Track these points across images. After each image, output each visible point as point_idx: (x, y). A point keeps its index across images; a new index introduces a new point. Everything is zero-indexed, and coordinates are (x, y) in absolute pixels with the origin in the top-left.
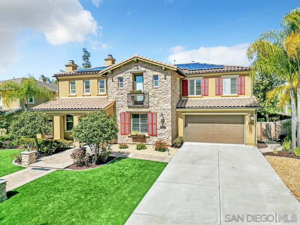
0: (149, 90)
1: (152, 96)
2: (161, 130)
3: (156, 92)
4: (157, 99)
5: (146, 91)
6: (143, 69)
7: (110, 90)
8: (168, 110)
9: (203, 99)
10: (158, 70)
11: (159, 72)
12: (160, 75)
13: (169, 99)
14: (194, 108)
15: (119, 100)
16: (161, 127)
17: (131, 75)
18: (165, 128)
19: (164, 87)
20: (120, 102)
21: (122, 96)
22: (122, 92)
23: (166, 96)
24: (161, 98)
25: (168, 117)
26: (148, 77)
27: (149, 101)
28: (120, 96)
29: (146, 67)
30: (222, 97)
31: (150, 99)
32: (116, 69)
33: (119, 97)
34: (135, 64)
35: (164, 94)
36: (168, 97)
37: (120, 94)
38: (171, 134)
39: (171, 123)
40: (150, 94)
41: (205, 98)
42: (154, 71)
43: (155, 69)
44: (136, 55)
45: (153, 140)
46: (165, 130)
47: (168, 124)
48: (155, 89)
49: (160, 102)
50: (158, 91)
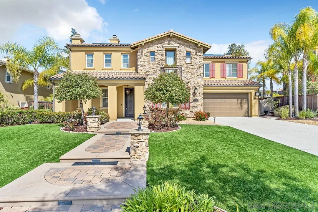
0: (182, 65)
1: (185, 71)
2: (193, 103)
3: (189, 67)
4: (190, 74)
5: (179, 66)
6: (176, 45)
7: (141, 64)
8: (201, 84)
9: (210, 80)
10: (191, 47)
11: (193, 49)
12: (193, 52)
13: (202, 75)
14: (213, 86)
15: (151, 73)
16: (194, 101)
17: (164, 49)
18: (197, 101)
19: (197, 63)
20: (151, 76)
21: (154, 69)
22: (153, 66)
23: (198, 71)
24: (194, 74)
25: (200, 91)
26: (181, 52)
27: (182, 76)
28: (152, 70)
29: (179, 43)
30: (225, 79)
31: (183, 74)
32: (148, 43)
33: (150, 71)
34: (169, 40)
35: (196, 69)
36: (201, 73)
37: (152, 68)
38: (203, 106)
39: (203, 97)
40: (183, 69)
41: (212, 79)
42: (188, 47)
43: (189, 46)
44: (172, 31)
45: (185, 113)
46: (198, 103)
47: (200, 97)
48: (188, 65)
49: (192, 77)
50: (192, 66)
